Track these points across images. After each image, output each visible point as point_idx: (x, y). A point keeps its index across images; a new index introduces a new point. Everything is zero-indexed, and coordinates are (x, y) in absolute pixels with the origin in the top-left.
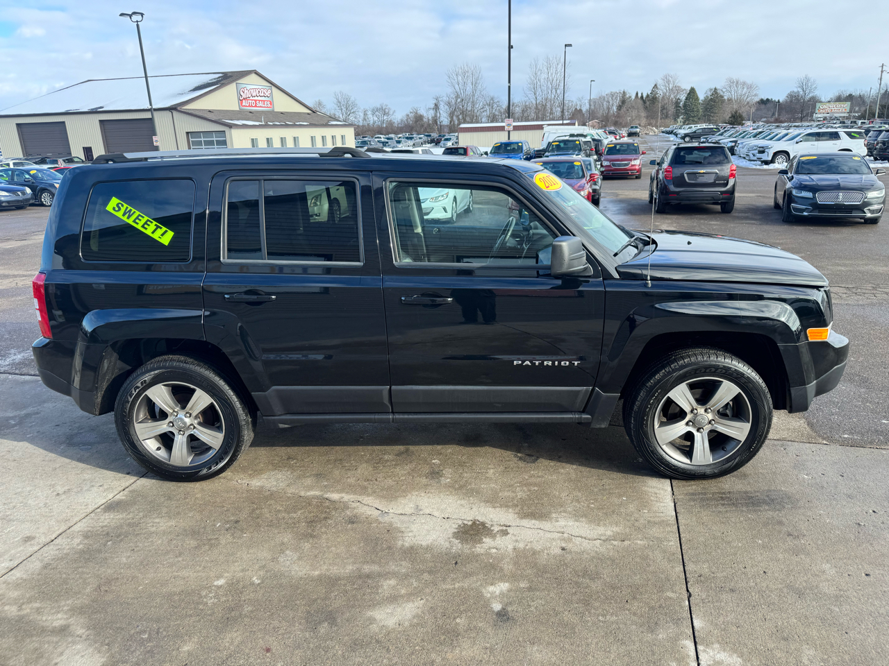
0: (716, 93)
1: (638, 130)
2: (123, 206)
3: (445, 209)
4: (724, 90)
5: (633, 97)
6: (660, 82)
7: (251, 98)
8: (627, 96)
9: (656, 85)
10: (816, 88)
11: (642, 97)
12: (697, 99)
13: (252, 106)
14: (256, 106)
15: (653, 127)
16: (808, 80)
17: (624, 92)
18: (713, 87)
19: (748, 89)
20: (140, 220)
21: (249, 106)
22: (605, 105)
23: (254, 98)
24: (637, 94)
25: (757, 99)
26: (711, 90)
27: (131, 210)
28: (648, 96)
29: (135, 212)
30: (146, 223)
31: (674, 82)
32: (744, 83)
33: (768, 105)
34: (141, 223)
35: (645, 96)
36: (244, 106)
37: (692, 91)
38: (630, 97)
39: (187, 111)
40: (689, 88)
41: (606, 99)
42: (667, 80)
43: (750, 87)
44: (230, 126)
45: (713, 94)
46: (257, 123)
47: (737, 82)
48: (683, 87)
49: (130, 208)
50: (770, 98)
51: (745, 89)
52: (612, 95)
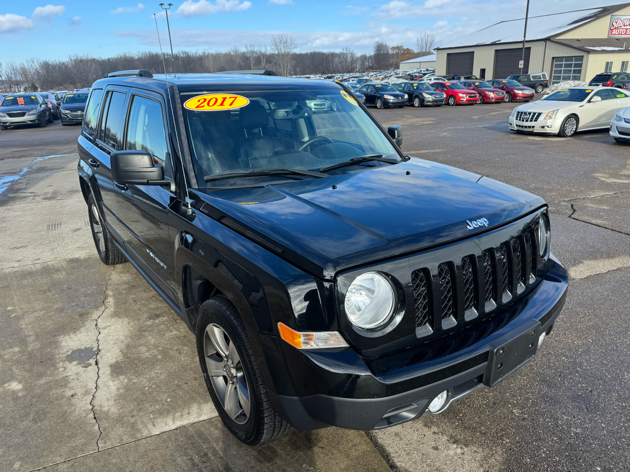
7: (623, 27)
13: (621, 34)
14: (625, 34)
21: (619, 34)
23: (626, 27)
36: (614, 34)
39: (559, 41)
44: (589, 52)
46: (617, 49)
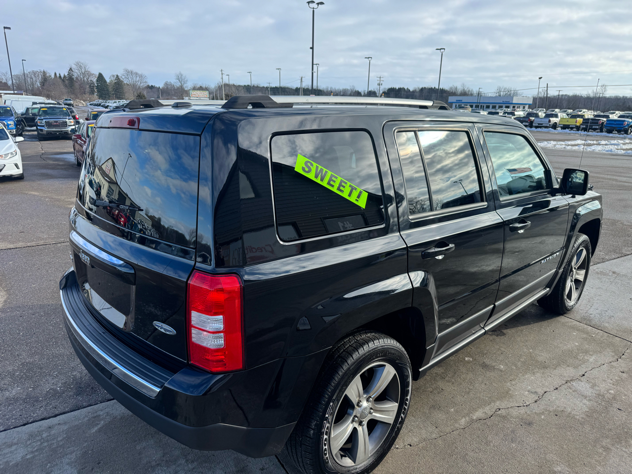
0: (119, 79)
1: (72, 102)
2: (312, 165)
3: (16, 165)
4: (123, 77)
5: (53, 76)
6: (74, 67)
8: (48, 75)
9: (71, 69)
10: (187, 80)
11: (60, 77)
12: (105, 81)
15: (80, 100)
16: (182, 75)
17: (44, 72)
18: (115, 74)
19: (139, 77)
20: (334, 181)
22: (29, 81)
24: (55, 74)
25: (146, 85)
26: (113, 76)
27: (322, 170)
28: (65, 76)
29: (326, 172)
30: (340, 185)
31: (85, 68)
32: (136, 74)
33: (153, 90)
34: (336, 185)
35: (62, 76)
37: (101, 76)
38: (50, 76)
40: (98, 74)
41: (29, 76)
42: (78, 65)
43: (141, 76)
45: (116, 79)
47: (132, 72)
48: (93, 72)
49: (320, 167)
50: (153, 85)
51: (138, 78)
52: (34, 73)
